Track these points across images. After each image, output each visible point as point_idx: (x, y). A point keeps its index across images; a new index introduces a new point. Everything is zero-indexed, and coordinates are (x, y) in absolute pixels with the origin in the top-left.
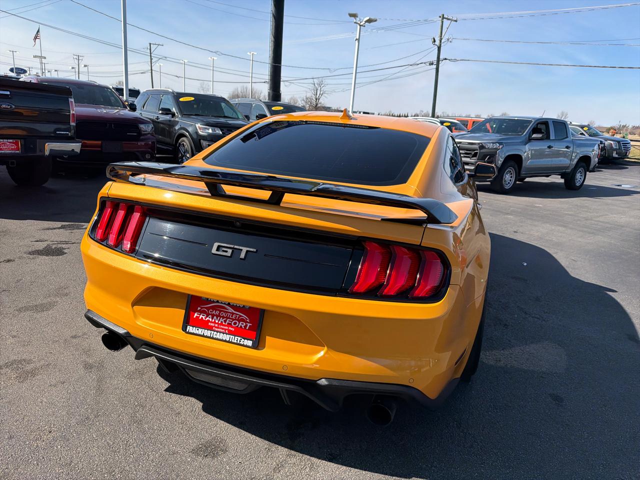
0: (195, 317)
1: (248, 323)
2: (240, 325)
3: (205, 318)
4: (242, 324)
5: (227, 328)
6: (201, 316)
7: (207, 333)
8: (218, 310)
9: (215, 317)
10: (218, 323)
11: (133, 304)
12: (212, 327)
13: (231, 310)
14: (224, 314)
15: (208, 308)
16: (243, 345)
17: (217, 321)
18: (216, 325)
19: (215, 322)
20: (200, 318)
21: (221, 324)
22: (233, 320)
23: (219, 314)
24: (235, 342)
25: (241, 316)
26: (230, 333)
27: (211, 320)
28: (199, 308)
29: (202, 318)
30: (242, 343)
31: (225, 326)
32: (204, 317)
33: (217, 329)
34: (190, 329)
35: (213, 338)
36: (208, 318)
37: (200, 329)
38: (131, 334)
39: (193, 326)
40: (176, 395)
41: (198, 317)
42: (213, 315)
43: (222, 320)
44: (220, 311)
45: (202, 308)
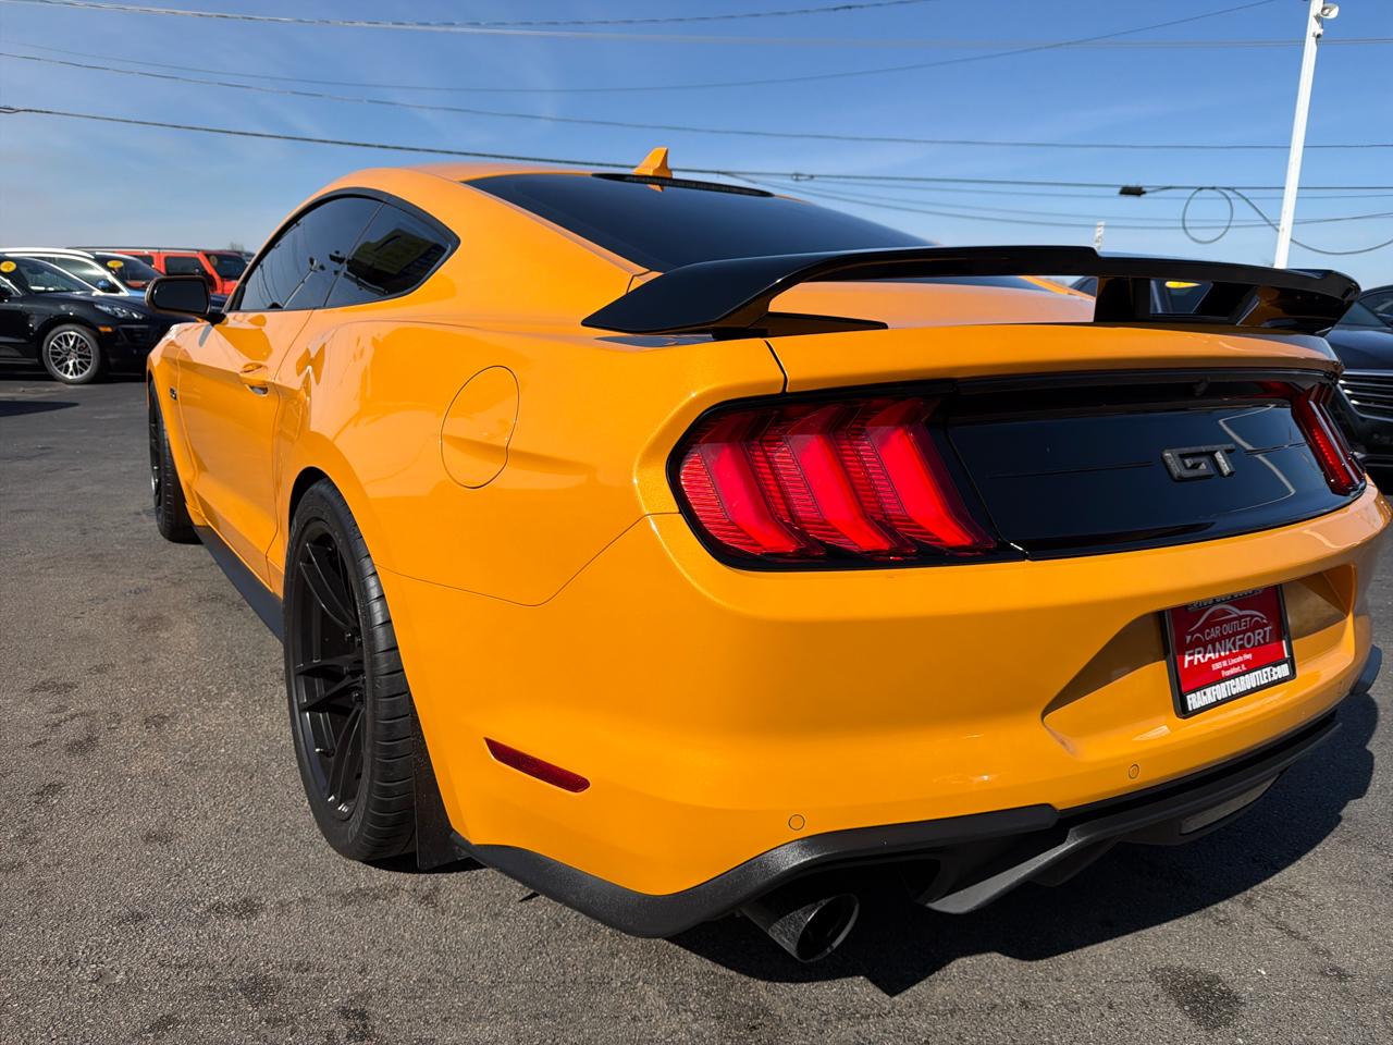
0: (1186, 665)
1: (1266, 625)
2: (1257, 638)
3: (1204, 657)
4: (1257, 637)
5: (1240, 659)
6: (1196, 656)
7: (1219, 691)
8: (1217, 623)
9: (1218, 645)
10: (1226, 658)
11: (1044, 714)
12: (1220, 670)
13: (1235, 612)
14: (1228, 629)
15: (1201, 630)
16: (1278, 681)
17: (1223, 654)
18: (1225, 663)
19: (1221, 659)
20: (1196, 663)
21: (1233, 655)
22: (1244, 632)
23: (1221, 632)
24: (1266, 681)
25: (1253, 616)
26: (1251, 667)
27: (1212, 655)
28: (1189, 638)
29: (1199, 659)
30: (1275, 678)
31: (1235, 656)
32: (1200, 656)
33: (1228, 673)
34: (1195, 700)
35: (1233, 697)
36: (1208, 656)
37: (1208, 690)
38: (1060, 807)
39: (1194, 691)
40: (924, 982)
41: (1191, 662)
42: (1213, 642)
43: (1229, 645)
44: (1221, 624)
45: (1192, 634)
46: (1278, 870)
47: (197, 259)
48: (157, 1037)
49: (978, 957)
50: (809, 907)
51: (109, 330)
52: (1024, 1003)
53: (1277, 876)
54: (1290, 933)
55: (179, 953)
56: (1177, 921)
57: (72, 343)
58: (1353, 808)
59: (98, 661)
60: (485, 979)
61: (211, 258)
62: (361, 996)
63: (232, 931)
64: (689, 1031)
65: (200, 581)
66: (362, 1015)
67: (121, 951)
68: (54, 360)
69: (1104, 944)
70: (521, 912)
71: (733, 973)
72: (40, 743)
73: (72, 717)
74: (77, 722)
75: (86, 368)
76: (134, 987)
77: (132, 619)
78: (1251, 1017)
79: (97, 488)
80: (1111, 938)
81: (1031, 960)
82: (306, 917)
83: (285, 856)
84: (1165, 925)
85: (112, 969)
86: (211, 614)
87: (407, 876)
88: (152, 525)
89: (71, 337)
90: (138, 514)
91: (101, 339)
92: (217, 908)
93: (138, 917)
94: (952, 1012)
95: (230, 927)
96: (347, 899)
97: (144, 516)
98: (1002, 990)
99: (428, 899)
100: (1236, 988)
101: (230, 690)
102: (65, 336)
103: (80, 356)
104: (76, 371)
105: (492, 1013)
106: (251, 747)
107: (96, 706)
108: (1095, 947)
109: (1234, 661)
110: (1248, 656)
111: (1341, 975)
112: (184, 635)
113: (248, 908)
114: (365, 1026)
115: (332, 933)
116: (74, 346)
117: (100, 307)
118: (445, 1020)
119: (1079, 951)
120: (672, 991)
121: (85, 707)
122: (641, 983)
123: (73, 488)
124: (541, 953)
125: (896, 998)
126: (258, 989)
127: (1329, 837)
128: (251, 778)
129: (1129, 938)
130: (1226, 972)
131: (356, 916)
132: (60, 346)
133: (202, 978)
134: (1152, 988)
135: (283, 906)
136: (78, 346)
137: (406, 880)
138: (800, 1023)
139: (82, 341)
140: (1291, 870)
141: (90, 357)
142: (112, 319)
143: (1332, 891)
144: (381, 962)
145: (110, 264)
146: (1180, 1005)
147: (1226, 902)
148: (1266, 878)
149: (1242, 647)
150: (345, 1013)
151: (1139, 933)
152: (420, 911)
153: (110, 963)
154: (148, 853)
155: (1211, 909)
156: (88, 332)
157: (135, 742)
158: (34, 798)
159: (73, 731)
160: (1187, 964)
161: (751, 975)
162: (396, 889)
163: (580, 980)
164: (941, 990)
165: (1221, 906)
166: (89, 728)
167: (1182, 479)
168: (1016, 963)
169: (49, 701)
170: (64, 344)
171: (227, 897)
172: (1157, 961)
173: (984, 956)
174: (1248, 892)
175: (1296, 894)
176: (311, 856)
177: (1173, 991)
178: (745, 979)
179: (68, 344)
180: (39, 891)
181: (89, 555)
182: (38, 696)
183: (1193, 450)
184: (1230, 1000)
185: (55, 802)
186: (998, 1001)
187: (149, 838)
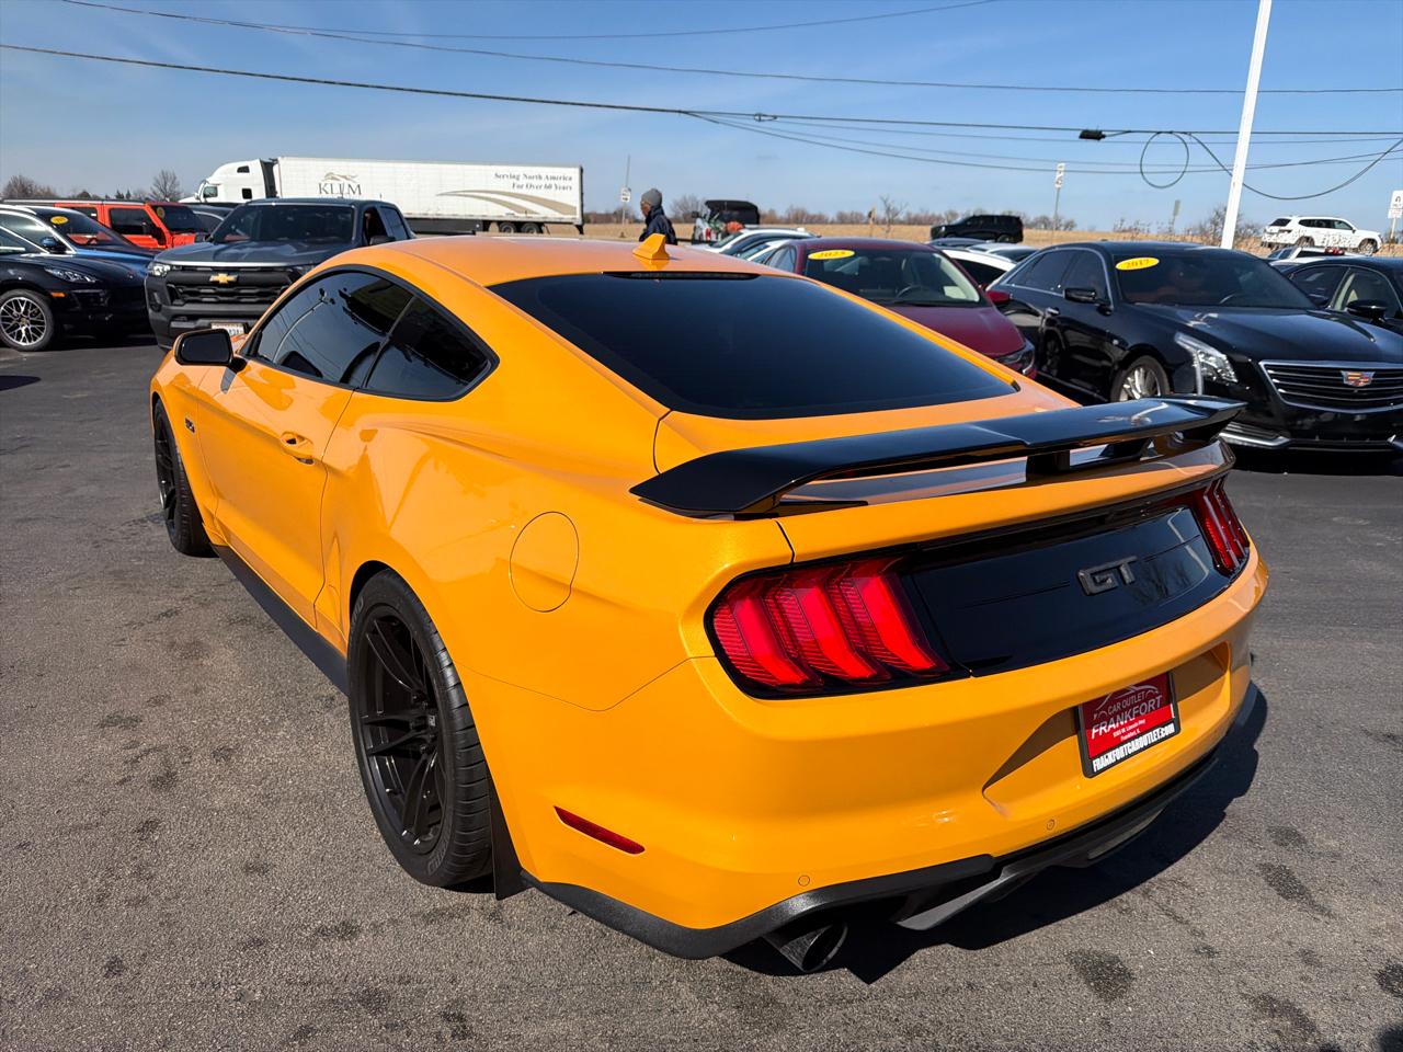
0: (1093, 736)
1: (1158, 695)
4: (1150, 705)
5: (1135, 725)
6: (1101, 728)
7: (1119, 753)
8: (1118, 701)
9: (1118, 717)
10: (1125, 726)
11: (983, 790)
12: (1119, 737)
13: (1133, 688)
14: (1127, 703)
15: (1106, 707)
16: (1166, 738)
18: (1123, 730)
19: (1121, 727)
21: (1130, 723)
22: (1139, 704)
23: (1121, 706)
24: (1156, 739)
25: (1146, 690)
26: (1144, 730)
27: (1114, 726)
28: (1095, 716)
30: (1163, 736)
32: (1104, 728)
33: (1126, 737)
34: (1099, 764)
35: (1129, 756)
36: (1110, 726)
37: (1109, 754)
38: (995, 855)
39: (1098, 756)
40: (894, 971)
41: (1097, 734)
42: (1114, 716)
43: (1128, 716)
44: (1121, 700)
45: (1098, 712)
46: (1171, 863)
47: (143, 211)
48: (301, 1044)
49: (935, 948)
50: (812, 933)
51: (62, 295)
52: (970, 986)
53: (1170, 869)
54: (1175, 918)
55: (301, 973)
56: (1090, 911)
57: (23, 309)
58: (1237, 806)
59: (154, 692)
60: (552, 984)
61: (158, 209)
62: (456, 1001)
63: (339, 951)
64: (716, 1019)
65: (225, 600)
66: (461, 1018)
67: (253, 973)
68: (5, 326)
69: (1033, 933)
70: (572, 924)
71: (746, 970)
72: (124, 780)
73: (147, 752)
74: (152, 757)
75: (39, 335)
76: (271, 1004)
77: (172, 644)
78: (1139, 989)
79: (93, 489)
80: (1038, 927)
81: (975, 949)
82: (397, 936)
83: (367, 882)
84: (1080, 915)
85: (249, 989)
86: (245, 638)
87: (474, 895)
88: (161, 535)
89: (22, 302)
90: (142, 521)
91: (54, 304)
92: (321, 931)
93: (259, 943)
94: (916, 995)
95: (337, 948)
96: (428, 919)
97: (150, 524)
98: (954, 975)
99: (494, 916)
100: (1130, 966)
101: (282, 719)
102: (16, 302)
103: (32, 322)
104: (29, 338)
105: (562, 1012)
106: (315, 778)
107: (164, 740)
108: (1025, 936)
109: (1131, 727)
110: (1142, 722)
111: (1210, 952)
112: (225, 660)
113: (348, 931)
114: (464, 1027)
115: (422, 949)
116: (26, 313)
117: (50, 271)
118: (526, 1019)
119: (1013, 940)
120: (700, 987)
121: (155, 742)
122: (675, 982)
123: (70, 489)
124: (593, 959)
125: (873, 985)
126: (372, 1000)
127: (1215, 832)
128: (322, 808)
129: (1052, 927)
130: (1124, 953)
131: (438, 933)
132: (11, 312)
133: (326, 993)
134: (1066, 968)
135: (376, 926)
136: (30, 312)
137: (474, 900)
138: (800, 1009)
139: (34, 306)
140: (1181, 863)
141: (43, 324)
142: (64, 283)
143: (1212, 881)
144: (466, 973)
145: (53, 220)
146: (1087, 982)
147: (1129, 893)
148: (1161, 870)
149: (1137, 715)
150: (446, 1017)
151: (1060, 922)
152: (489, 926)
153: (246, 983)
154: (251, 884)
155: (1116, 899)
156: (39, 297)
157: (210, 777)
158: (137, 835)
159: (151, 766)
160: (1095, 947)
161: (760, 972)
162: (467, 909)
163: (627, 980)
164: (907, 977)
165: (1124, 896)
166: (166, 762)
167: (1092, 594)
168: (964, 951)
169: (122, 737)
170: (14, 310)
171: (327, 921)
172: (1073, 946)
173: (940, 947)
174: (1147, 884)
175: (1183, 885)
176: (389, 881)
177: (1082, 971)
178: (756, 974)
179: (19, 310)
180: (168, 922)
181: (110, 573)
182: (109, 730)
183: (1102, 567)
184: (1126, 975)
185: (157, 838)
186: (950, 985)
187: (248, 869)
